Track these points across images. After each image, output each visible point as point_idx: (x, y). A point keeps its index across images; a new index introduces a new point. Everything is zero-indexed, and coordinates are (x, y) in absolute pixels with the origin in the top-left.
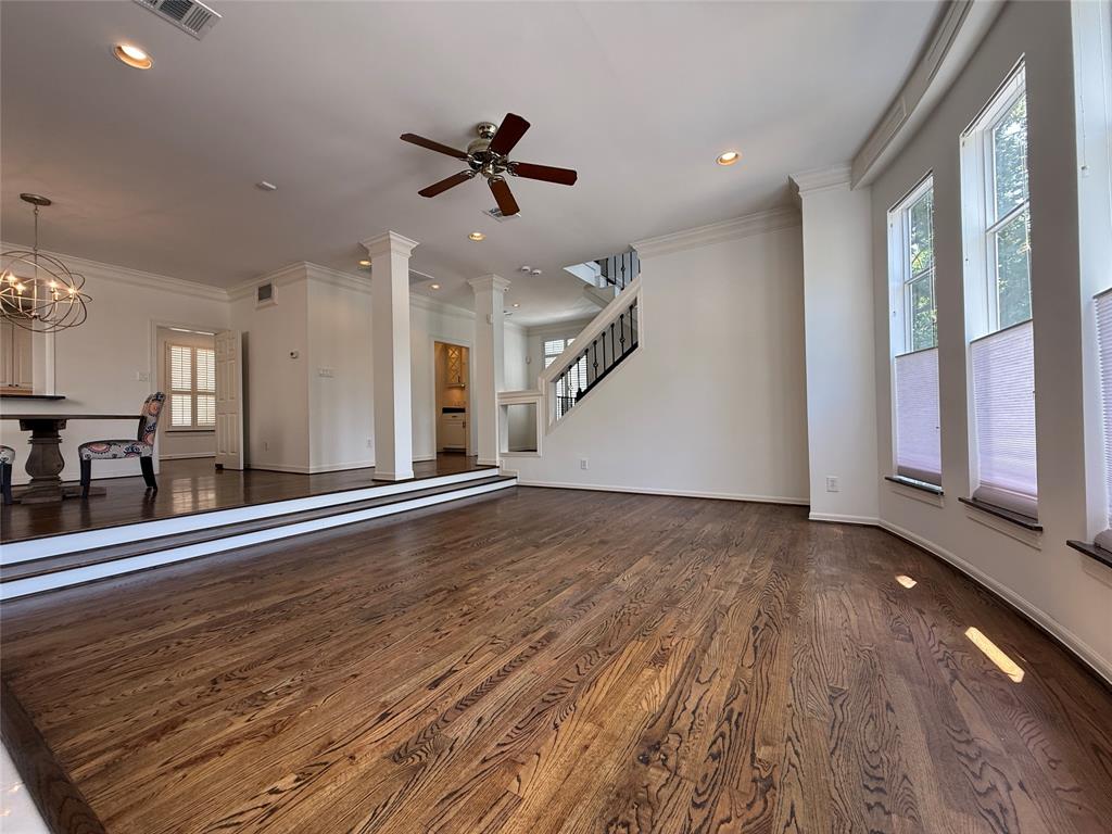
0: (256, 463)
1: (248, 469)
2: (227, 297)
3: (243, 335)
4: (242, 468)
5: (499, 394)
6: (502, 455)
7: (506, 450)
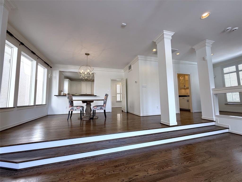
0: (129, 111)
1: (127, 112)
2: (123, 71)
3: (126, 79)
4: (126, 112)
5: (212, 89)
6: (216, 116)
7: (218, 114)
